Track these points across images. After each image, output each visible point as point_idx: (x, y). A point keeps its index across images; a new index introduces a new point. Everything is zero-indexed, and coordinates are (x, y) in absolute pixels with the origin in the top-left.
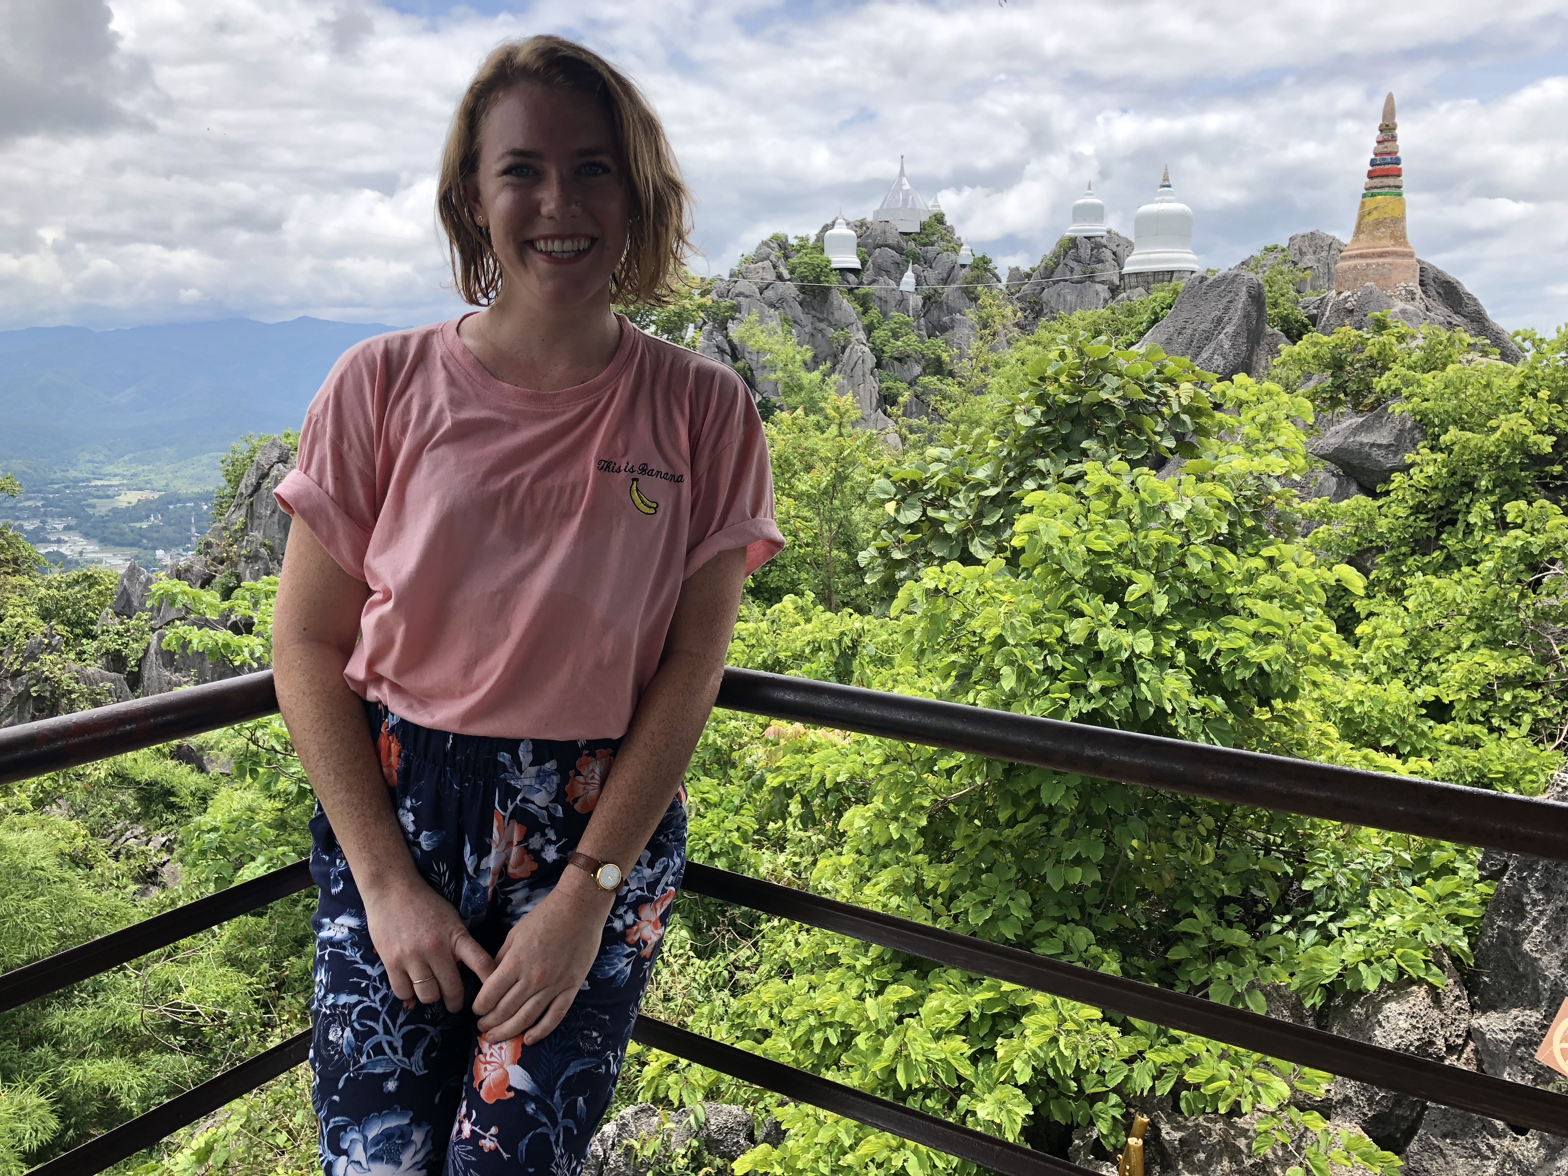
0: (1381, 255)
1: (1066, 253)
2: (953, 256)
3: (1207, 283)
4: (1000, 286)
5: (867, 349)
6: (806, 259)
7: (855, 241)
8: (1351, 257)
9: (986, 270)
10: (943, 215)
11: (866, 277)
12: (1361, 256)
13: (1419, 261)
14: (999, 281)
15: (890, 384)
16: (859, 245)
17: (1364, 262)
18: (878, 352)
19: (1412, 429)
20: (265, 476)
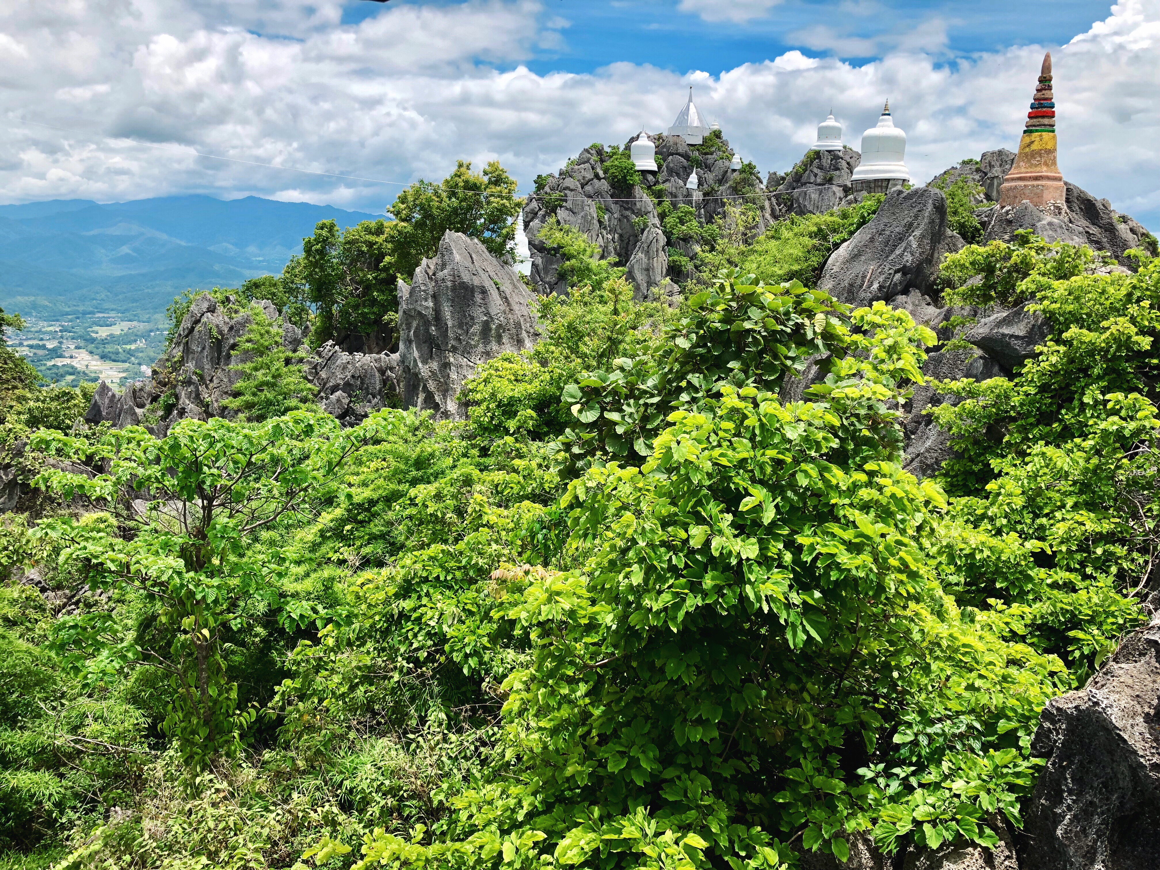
0: (1036, 178)
1: (812, 162)
2: (727, 163)
3: (903, 196)
4: (762, 186)
5: (660, 232)
6: (616, 163)
7: (654, 150)
8: (1013, 179)
9: (751, 173)
10: (720, 132)
11: (661, 178)
12: (1020, 179)
13: (1066, 183)
14: (761, 182)
15: (676, 258)
16: (656, 153)
17: (1022, 183)
18: (668, 234)
19: (1042, 324)
20: (198, 321)
